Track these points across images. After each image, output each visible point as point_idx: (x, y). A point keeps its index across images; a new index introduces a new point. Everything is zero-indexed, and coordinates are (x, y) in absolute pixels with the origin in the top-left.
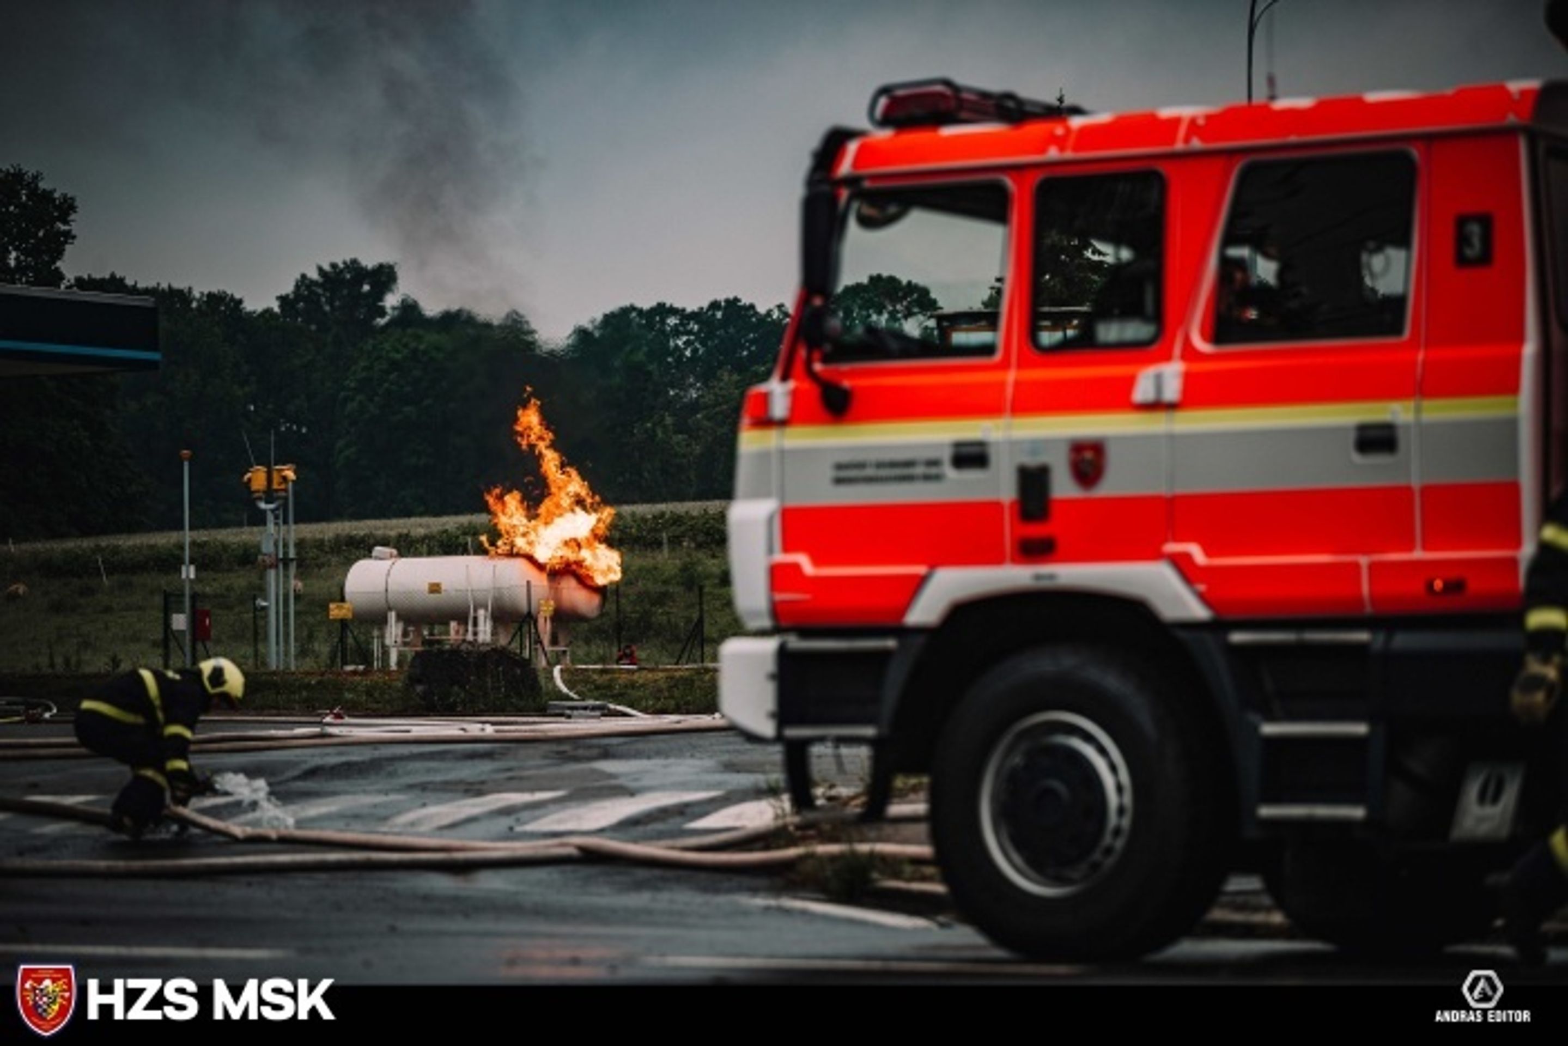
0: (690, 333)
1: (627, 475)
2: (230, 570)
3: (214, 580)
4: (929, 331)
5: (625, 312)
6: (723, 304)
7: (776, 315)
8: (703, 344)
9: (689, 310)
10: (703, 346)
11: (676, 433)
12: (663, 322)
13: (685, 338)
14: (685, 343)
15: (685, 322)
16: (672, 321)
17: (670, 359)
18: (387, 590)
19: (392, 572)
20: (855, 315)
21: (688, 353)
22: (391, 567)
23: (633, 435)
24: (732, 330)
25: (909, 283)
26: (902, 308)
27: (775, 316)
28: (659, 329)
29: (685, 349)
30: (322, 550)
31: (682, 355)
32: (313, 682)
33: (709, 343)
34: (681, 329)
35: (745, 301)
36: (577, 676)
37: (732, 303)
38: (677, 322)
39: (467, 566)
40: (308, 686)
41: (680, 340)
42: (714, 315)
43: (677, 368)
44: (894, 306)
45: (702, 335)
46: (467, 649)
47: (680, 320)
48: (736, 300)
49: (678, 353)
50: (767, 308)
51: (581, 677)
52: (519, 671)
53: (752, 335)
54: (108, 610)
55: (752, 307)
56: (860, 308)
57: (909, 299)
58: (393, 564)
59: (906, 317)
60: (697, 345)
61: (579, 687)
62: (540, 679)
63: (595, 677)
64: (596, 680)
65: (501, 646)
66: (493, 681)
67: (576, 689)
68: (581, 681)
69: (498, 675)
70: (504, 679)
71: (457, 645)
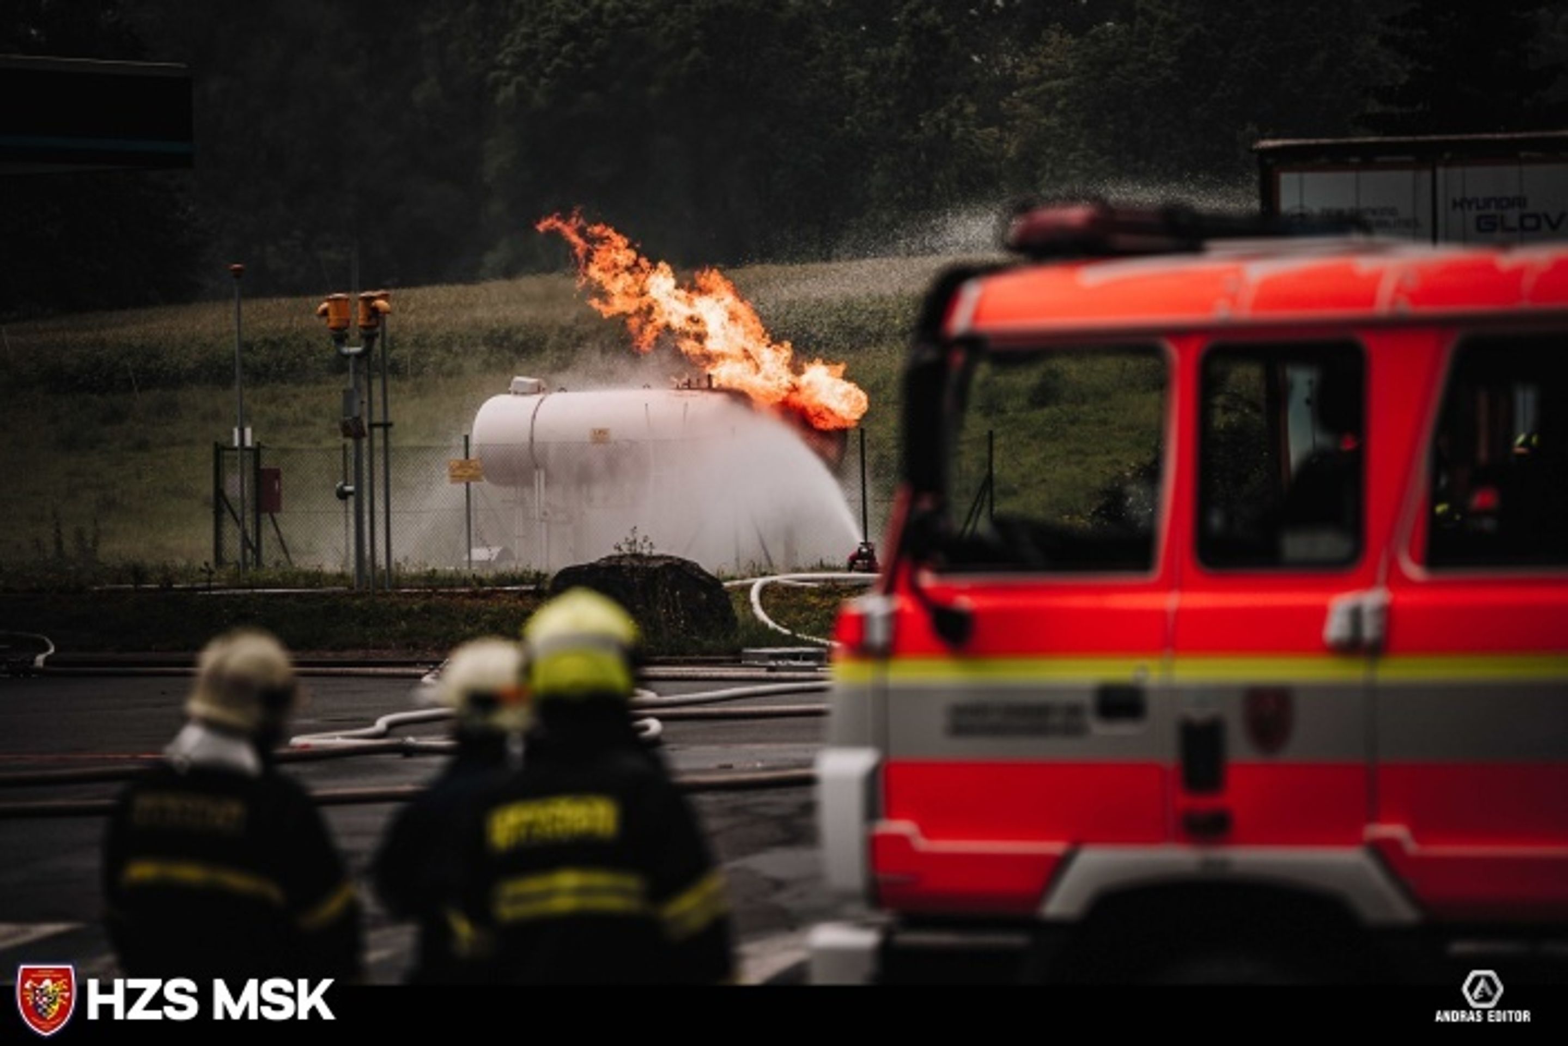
1: (910, 189)
2: (318, 382)
3: (295, 396)
11: (980, 126)
18: (532, 439)
19: (537, 416)
22: (539, 404)
23: (918, 129)
30: (449, 351)
32: (416, 607)
36: (788, 598)
39: (646, 405)
40: (408, 615)
46: (631, 564)
51: (794, 600)
52: (704, 596)
54: (142, 446)
58: (541, 401)
61: (792, 615)
62: (734, 605)
63: (813, 600)
64: (814, 605)
65: (679, 559)
66: (668, 611)
67: (787, 619)
68: (793, 606)
69: (675, 602)
70: (683, 608)
71: (617, 559)
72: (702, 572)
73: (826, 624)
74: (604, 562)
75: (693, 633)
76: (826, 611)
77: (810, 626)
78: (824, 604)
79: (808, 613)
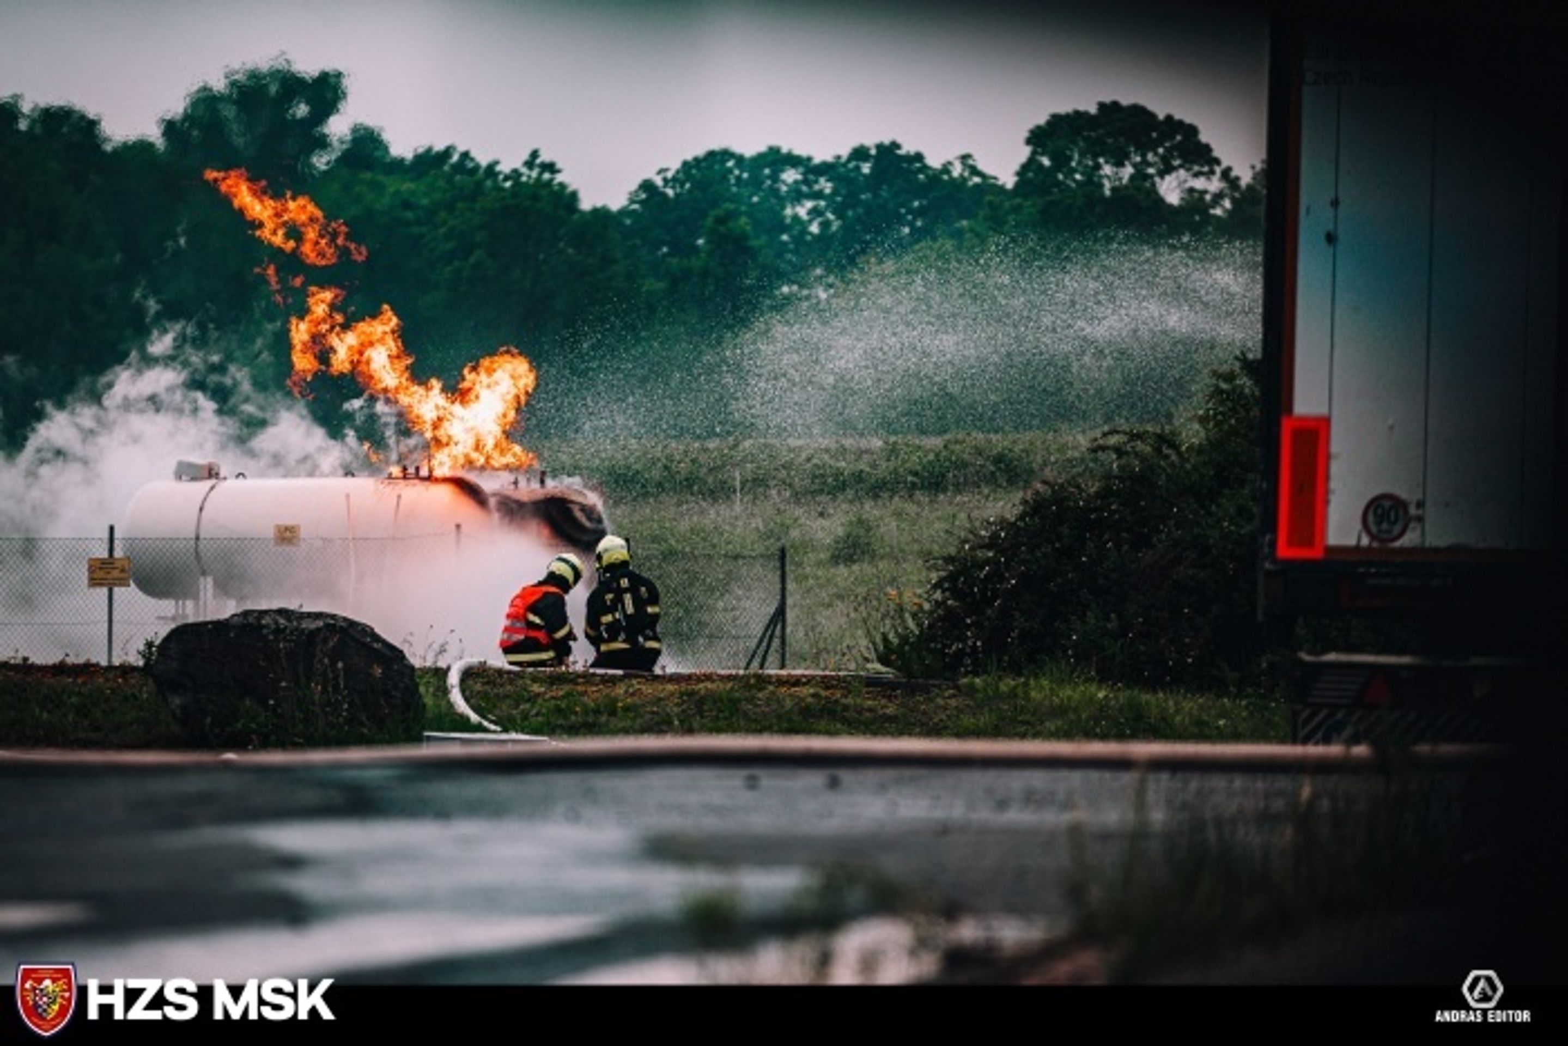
0: (819, 195)
4: (1196, 195)
5: (717, 158)
6: (873, 152)
7: (957, 171)
8: (840, 214)
9: (817, 160)
10: (838, 218)
12: (775, 178)
13: (809, 204)
14: (809, 212)
15: (811, 177)
16: (790, 176)
17: (785, 237)
18: (197, 538)
19: (207, 506)
20: (1073, 164)
21: (814, 228)
24: (884, 193)
25: (1169, 118)
26: (1156, 159)
27: (956, 173)
28: (770, 187)
29: (810, 221)
31: (804, 231)
33: (850, 213)
34: (804, 188)
35: (908, 148)
36: (501, 685)
37: (888, 151)
38: (799, 177)
39: (348, 496)
41: (803, 206)
42: (858, 168)
43: (796, 252)
44: (1144, 156)
45: (839, 199)
47: (804, 174)
48: (895, 145)
49: (798, 228)
50: (943, 161)
51: (509, 688)
52: (378, 671)
53: (916, 204)
55: (919, 157)
56: (1082, 155)
57: (1167, 145)
58: (212, 488)
59: (1162, 174)
60: (830, 216)
61: (505, 708)
62: (422, 689)
63: (536, 688)
64: (538, 695)
65: (345, 619)
66: (325, 689)
67: (497, 712)
68: (506, 697)
69: (336, 678)
70: (345, 688)
71: (256, 615)
72: (376, 638)
73: (552, 720)
74: (236, 618)
75: (362, 724)
76: (553, 702)
77: (530, 723)
78: (554, 694)
79: (527, 706)
